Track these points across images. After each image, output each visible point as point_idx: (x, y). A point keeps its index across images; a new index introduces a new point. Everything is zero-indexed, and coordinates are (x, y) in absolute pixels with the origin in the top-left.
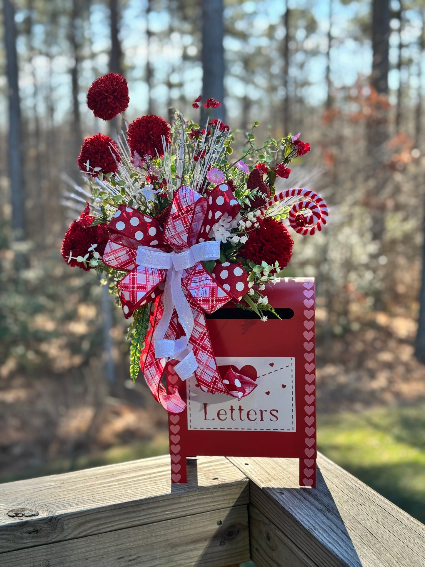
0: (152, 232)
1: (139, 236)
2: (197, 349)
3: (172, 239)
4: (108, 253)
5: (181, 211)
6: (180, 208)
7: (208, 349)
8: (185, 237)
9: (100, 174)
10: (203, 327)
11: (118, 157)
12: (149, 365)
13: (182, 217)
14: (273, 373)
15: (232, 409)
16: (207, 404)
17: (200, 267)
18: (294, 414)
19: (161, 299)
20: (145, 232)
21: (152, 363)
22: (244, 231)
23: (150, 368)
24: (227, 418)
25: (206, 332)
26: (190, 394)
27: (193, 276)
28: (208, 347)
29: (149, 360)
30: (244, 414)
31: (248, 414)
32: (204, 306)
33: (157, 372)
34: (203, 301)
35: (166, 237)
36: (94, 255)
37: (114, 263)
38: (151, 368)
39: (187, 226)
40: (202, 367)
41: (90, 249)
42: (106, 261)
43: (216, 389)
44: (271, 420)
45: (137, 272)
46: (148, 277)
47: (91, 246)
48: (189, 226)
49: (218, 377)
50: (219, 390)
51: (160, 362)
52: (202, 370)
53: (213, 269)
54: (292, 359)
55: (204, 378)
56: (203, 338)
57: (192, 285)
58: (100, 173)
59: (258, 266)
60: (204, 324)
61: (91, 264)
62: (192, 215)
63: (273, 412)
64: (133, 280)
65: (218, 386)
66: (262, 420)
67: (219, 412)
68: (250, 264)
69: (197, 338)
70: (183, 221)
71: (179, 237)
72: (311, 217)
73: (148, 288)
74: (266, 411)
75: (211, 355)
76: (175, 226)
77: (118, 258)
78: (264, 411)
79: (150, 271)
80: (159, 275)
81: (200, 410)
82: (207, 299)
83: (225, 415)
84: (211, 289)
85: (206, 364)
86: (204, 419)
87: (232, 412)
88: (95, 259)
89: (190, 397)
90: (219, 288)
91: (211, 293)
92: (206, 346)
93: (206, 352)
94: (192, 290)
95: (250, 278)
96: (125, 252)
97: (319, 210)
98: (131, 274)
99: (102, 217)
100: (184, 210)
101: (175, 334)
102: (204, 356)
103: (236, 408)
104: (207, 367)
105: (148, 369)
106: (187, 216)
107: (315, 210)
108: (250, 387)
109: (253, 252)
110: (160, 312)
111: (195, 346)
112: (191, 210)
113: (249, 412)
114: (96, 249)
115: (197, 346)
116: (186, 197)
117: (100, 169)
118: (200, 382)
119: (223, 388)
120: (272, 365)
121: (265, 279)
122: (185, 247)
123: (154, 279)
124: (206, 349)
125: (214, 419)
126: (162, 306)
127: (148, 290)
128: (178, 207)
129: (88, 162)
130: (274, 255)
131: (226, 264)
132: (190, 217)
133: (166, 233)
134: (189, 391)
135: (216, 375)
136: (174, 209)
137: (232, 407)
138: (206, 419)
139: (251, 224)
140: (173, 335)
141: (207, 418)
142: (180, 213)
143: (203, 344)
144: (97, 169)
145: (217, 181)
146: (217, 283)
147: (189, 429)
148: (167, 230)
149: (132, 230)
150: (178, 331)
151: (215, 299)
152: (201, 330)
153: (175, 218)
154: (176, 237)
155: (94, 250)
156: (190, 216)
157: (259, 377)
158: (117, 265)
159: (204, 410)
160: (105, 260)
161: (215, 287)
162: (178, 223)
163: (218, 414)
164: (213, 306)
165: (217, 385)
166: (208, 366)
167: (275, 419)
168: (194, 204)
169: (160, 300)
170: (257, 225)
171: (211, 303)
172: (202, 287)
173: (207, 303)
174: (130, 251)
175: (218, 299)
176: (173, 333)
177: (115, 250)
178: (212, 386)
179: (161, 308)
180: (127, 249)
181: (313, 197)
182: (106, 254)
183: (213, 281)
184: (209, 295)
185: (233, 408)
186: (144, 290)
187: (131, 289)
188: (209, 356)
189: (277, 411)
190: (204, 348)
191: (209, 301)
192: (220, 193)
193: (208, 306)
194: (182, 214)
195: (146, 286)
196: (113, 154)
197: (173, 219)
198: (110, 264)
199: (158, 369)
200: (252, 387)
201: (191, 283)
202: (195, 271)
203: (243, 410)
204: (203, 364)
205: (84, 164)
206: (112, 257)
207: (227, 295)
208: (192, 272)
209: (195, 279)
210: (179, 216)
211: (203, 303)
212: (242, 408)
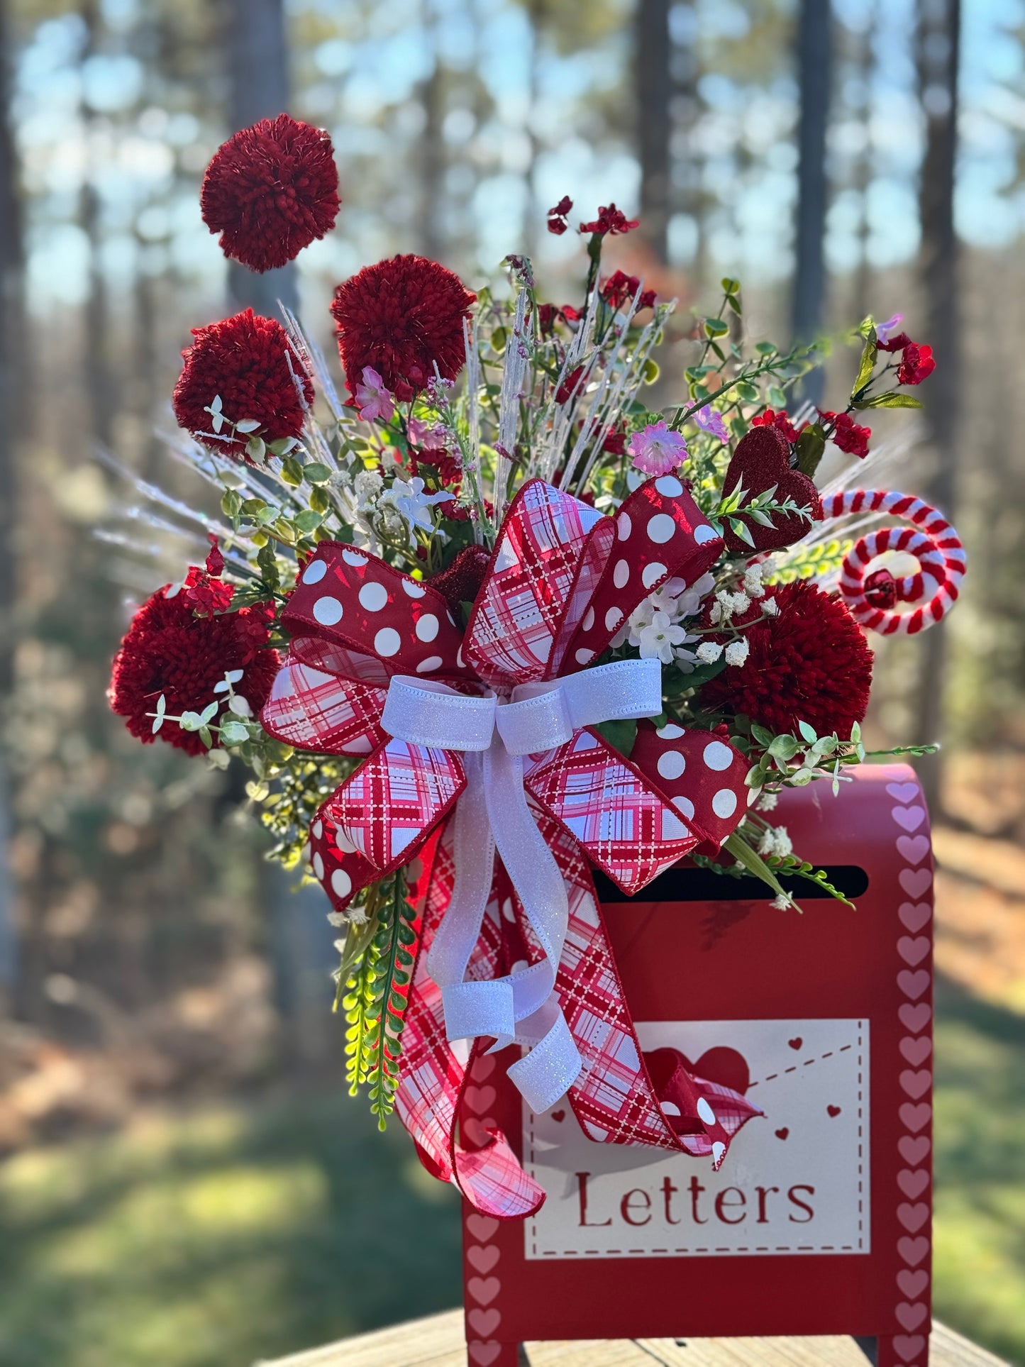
0: (427, 628)
1: (387, 642)
2: (573, 1003)
3: (495, 653)
4: (284, 700)
5: (532, 561)
6: (528, 551)
7: (612, 1004)
8: (542, 647)
9: (251, 444)
10: (592, 934)
11: (308, 385)
12: (412, 1058)
13: (534, 580)
14: (800, 1067)
15: (668, 1189)
16: (588, 1174)
17: (588, 743)
18: (866, 1197)
19: (444, 843)
20: (407, 631)
21: (419, 1053)
22: (727, 625)
23: (416, 1067)
25: (603, 948)
26: (534, 1144)
27: (567, 773)
28: (611, 997)
29: (410, 1040)
31: (719, 1202)
32: (618, 872)
33: (442, 1082)
34: (616, 854)
35: (473, 647)
36: (231, 706)
37: (306, 733)
38: (421, 1068)
39: (553, 611)
40: (591, 1065)
41: (220, 687)
42: (279, 725)
43: (636, 1133)
44: (791, 1218)
45: (386, 763)
46: (420, 778)
47: (223, 678)
48: (560, 612)
49: (648, 1097)
50: (646, 1136)
51: (449, 1049)
52: (591, 1074)
53: (630, 749)
55: (597, 1098)
56: (592, 968)
57: (568, 801)
58: (254, 439)
59: (786, 738)
60: (594, 922)
61: (224, 735)
62: (571, 576)
63: (797, 1193)
64: (378, 790)
65: (646, 1124)
66: (762, 1219)
67: (627, 1197)
68: (756, 731)
69: (573, 968)
70: (540, 596)
71: (523, 647)
72: (918, 580)
73: (425, 815)
74: (776, 1190)
75: (624, 1026)
76: (508, 611)
77: (319, 717)
78: (771, 1192)
79: (424, 756)
80: (451, 768)
81: (567, 1195)
82: (629, 847)
83: (644, 1209)
84: (640, 816)
85: (603, 1054)
86: (578, 1220)
87: (668, 1198)
88: (236, 718)
89: (532, 1153)
90: (667, 813)
91: (640, 829)
92: (604, 993)
93: (606, 1015)
94: (568, 816)
95: (753, 776)
96: (341, 696)
97: (941, 557)
98: (371, 767)
99: (260, 583)
100: (542, 559)
101: (492, 954)
102: (597, 1028)
104: (608, 1062)
105: (410, 1072)
106: (552, 578)
107: (928, 557)
108: (731, 1118)
109: (765, 692)
110: (440, 885)
111: (564, 996)
112: (570, 557)
114: (238, 688)
115: (571, 994)
116: (551, 517)
117: (255, 425)
118: (582, 1112)
119: (663, 1131)
120: (796, 1044)
121: (804, 780)
122: (534, 678)
123: (438, 783)
124: (604, 1006)
125: (609, 1223)
126: (446, 864)
127: (427, 821)
128: (523, 550)
129: (217, 403)
130: (831, 701)
131: (671, 732)
132: (563, 582)
133: (476, 635)
134: (532, 1134)
135: (641, 1087)
136: (509, 556)
137: (667, 1180)
138: (583, 1223)
139: (749, 601)
140: (485, 959)
141: (588, 1221)
142: (529, 569)
143: (594, 987)
144: (246, 426)
145: (661, 466)
146: (659, 796)
147: (529, 1255)
148: (480, 623)
149: (365, 623)
150: (502, 945)
151: (653, 847)
152: (583, 944)
153: (511, 583)
154: (512, 646)
155: (232, 692)
156: (564, 577)
157: (756, 1084)
158: (313, 739)
159: (577, 1196)
160: (274, 722)
161: (653, 809)
162: (521, 599)
163: (625, 1205)
164: (647, 870)
165: (643, 1120)
166: (612, 1060)
167: (803, 1214)
168: (579, 541)
169: (440, 847)
170: (771, 606)
171: (640, 861)
172: (606, 810)
173: (629, 861)
174: (360, 691)
175: (662, 847)
176: (485, 951)
177: (311, 692)
178: (623, 1123)
179: (444, 871)
180: (351, 687)
181: (921, 516)
182: (279, 702)
183: (646, 789)
184: (636, 833)
185: (673, 1184)
186: (414, 820)
187: (371, 819)
188: (615, 1026)
189: (811, 1190)
190: (598, 1003)
191: (634, 854)
192: (659, 504)
193: (630, 871)
194: (537, 572)
195: (419, 808)
196: (297, 379)
197: (503, 587)
198: (290, 737)
199: (445, 1071)
200: (737, 1119)
201: (563, 795)
202: (571, 754)
204: (593, 1052)
205: (206, 409)
206: (299, 713)
207: (691, 835)
208: (562, 756)
209: (577, 780)
210: (524, 577)
211: (615, 861)
212: (700, 1184)
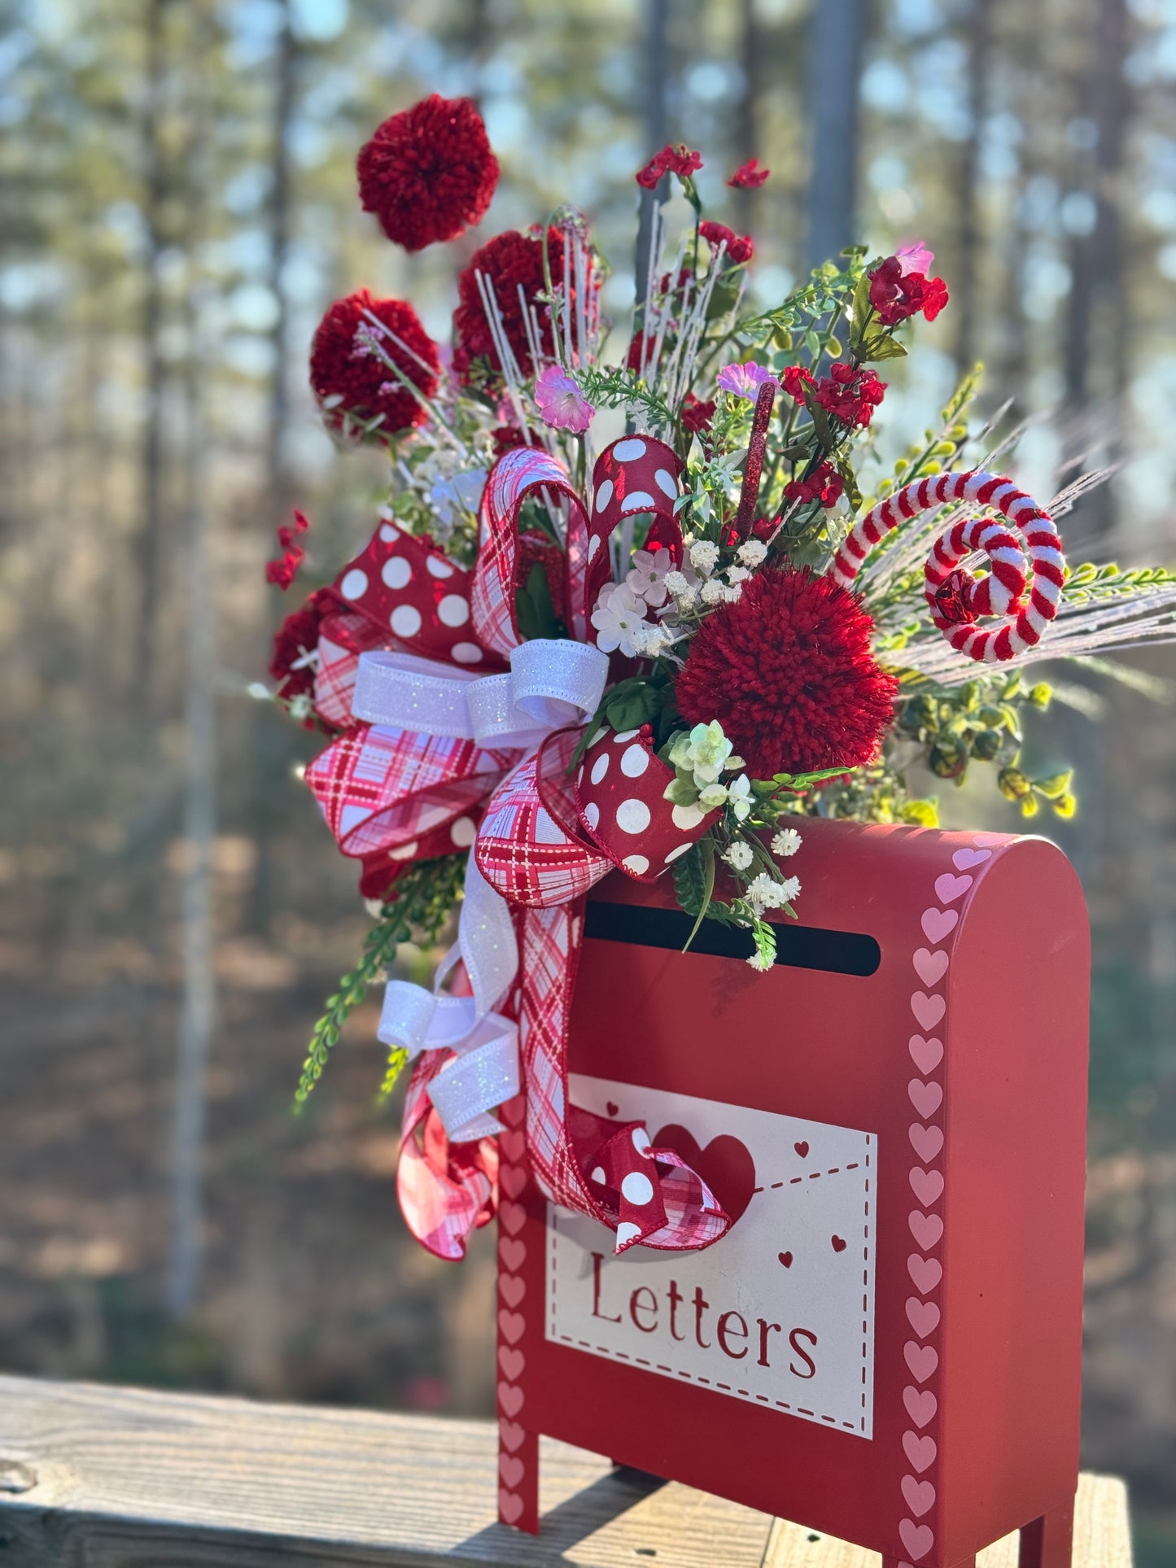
1: (406, 621)
2: (533, 1037)
5: (496, 533)
6: (494, 524)
7: (556, 1043)
8: (508, 626)
10: (560, 963)
13: (498, 554)
14: (806, 1180)
15: (674, 1297)
18: (869, 1364)
20: (429, 613)
22: (692, 614)
24: (659, 1325)
25: (564, 979)
28: (557, 1034)
30: (710, 1319)
31: (722, 1328)
32: (491, 872)
34: (494, 853)
39: (507, 587)
43: (567, 1195)
44: (792, 1369)
45: (364, 741)
46: (398, 761)
48: (511, 588)
49: (567, 1152)
52: (537, 1119)
54: (868, 1137)
55: (538, 1148)
56: (553, 1000)
62: (514, 547)
63: (798, 1337)
64: (343, 766)
65: (568, 1185)
66: (763, 1361)
67: (636, 1294)
69: (543, 998)
70: (501, 571)
71: (499, 630)
73: (384, 798)
74: (778, 1328)
75: (560, 1068)
76: (486, 588)
77: (343, 695)
78: (773, 1330)
79: (419, 742)
81: (582, 1277)
83: (650, 1313)
84: (521, 813)
85: (544, 1098)
86: (592, 1310)
87: (673, 1307)
90: (542, 812)
91: (518, 828)
92: (553, 1029)
93: (550, 1053)
98: (344, 743)
100: (500, 530)
102: (543, 1068)
103: (688, 1295)
104: (548, 1107)
107: (1003, 555)
112: (512, 527)
113: (724, 1319)
115: (536, 1026)
120: (802, 1149)
123: (420, 772)
124: (550, 1044)
125: (618, 1320)
127: (383, 804)
131: (625, 735)
132: (511, 553)
133: (477, 616)
135: (564, 1139)
136: (486, 532)
137: (673, 1285)
138: (596, 1313)
141: (601, 1312)
142: (495, 541)
143: (549, 1022)
146: (540, 793)
147: (549, 1335)
148: (477, 602)
149: (384, 599)
151: (527, 849)
152: (554, 973)
153: (488, 559)
154: (494, 628)
156: (511, 549)
157: (761, 1190)
159: (591, 1279)
161: (533, 807)
162: (493, 576)
163: (634, 1303)
164: (524, 876)
165: (565, 1180)
166: (550, 1105)
167: (804, 1368)
168: (513, 507)
171: (513, 863)
173: (503, 861)
175: (536, 851)
177: (333, 666)
181: (1005, 503)
183: (535, 786)
184: (513, 831)
185: (679, 1291)
186: (370, 801)
187: (331, 795)
188: (554, 1067)
189: (813, 1339)
190: (548, 1039)
191: (507, 854)
193: (503, 873)
194: (499, 545)
195: (380, 790)
197: (485, 563)
203: (706, 1305)
204: (539, 1094)
210: (494, 551)
211: (491, 859)
212: (705, 1299)
